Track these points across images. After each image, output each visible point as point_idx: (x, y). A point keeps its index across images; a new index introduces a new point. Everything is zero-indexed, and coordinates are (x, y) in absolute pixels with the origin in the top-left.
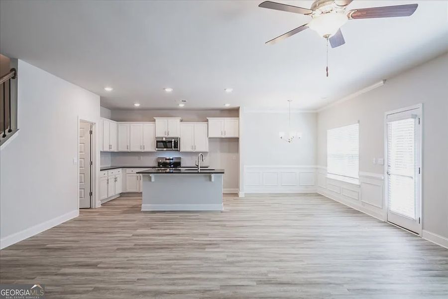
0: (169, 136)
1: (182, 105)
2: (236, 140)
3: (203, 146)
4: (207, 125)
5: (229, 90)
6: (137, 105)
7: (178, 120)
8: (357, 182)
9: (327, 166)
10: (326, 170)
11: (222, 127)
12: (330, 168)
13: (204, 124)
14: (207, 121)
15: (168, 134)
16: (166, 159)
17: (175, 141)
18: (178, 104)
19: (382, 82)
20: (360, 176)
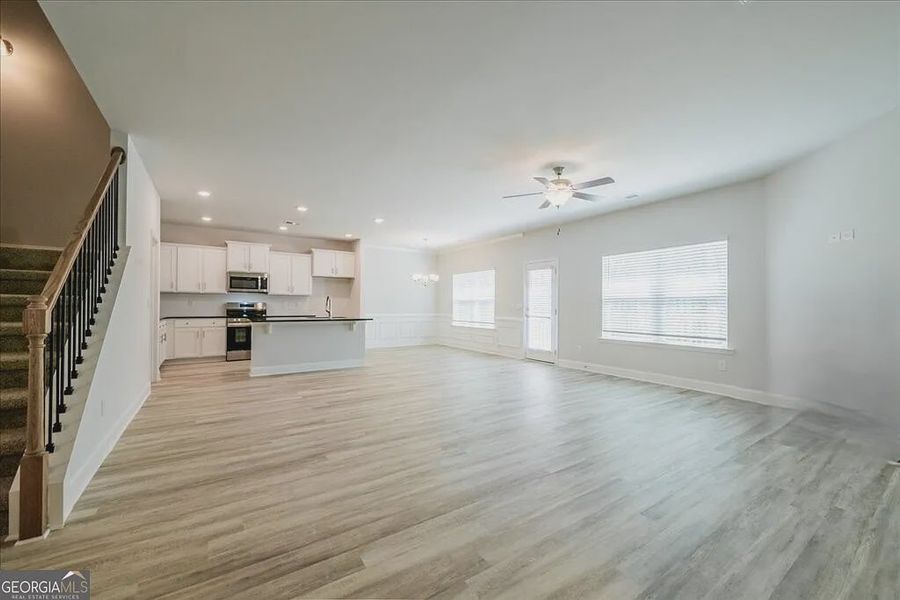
0: (251, 271)
1: (283, 228)
2: (350, 280)
3: (304, 286)
4: (310, 259)
5: (379, 221)
6: (207, 219)
7: (267, 247)
8: (492, 327)
9: (452, 312)
10: (451, 318)
11: (331, 263)
12: (456, 315)
13: (306, 258)
14: (310, 252)
15: (250, 267)
16: (241, 305)
17: (262, 279)
18: (278, 227)
19: (521, 235)
20: (495, 320)
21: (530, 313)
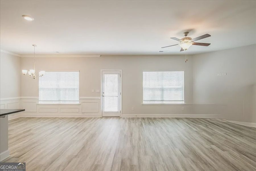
8: (78, 103)
21: (105, 94)
